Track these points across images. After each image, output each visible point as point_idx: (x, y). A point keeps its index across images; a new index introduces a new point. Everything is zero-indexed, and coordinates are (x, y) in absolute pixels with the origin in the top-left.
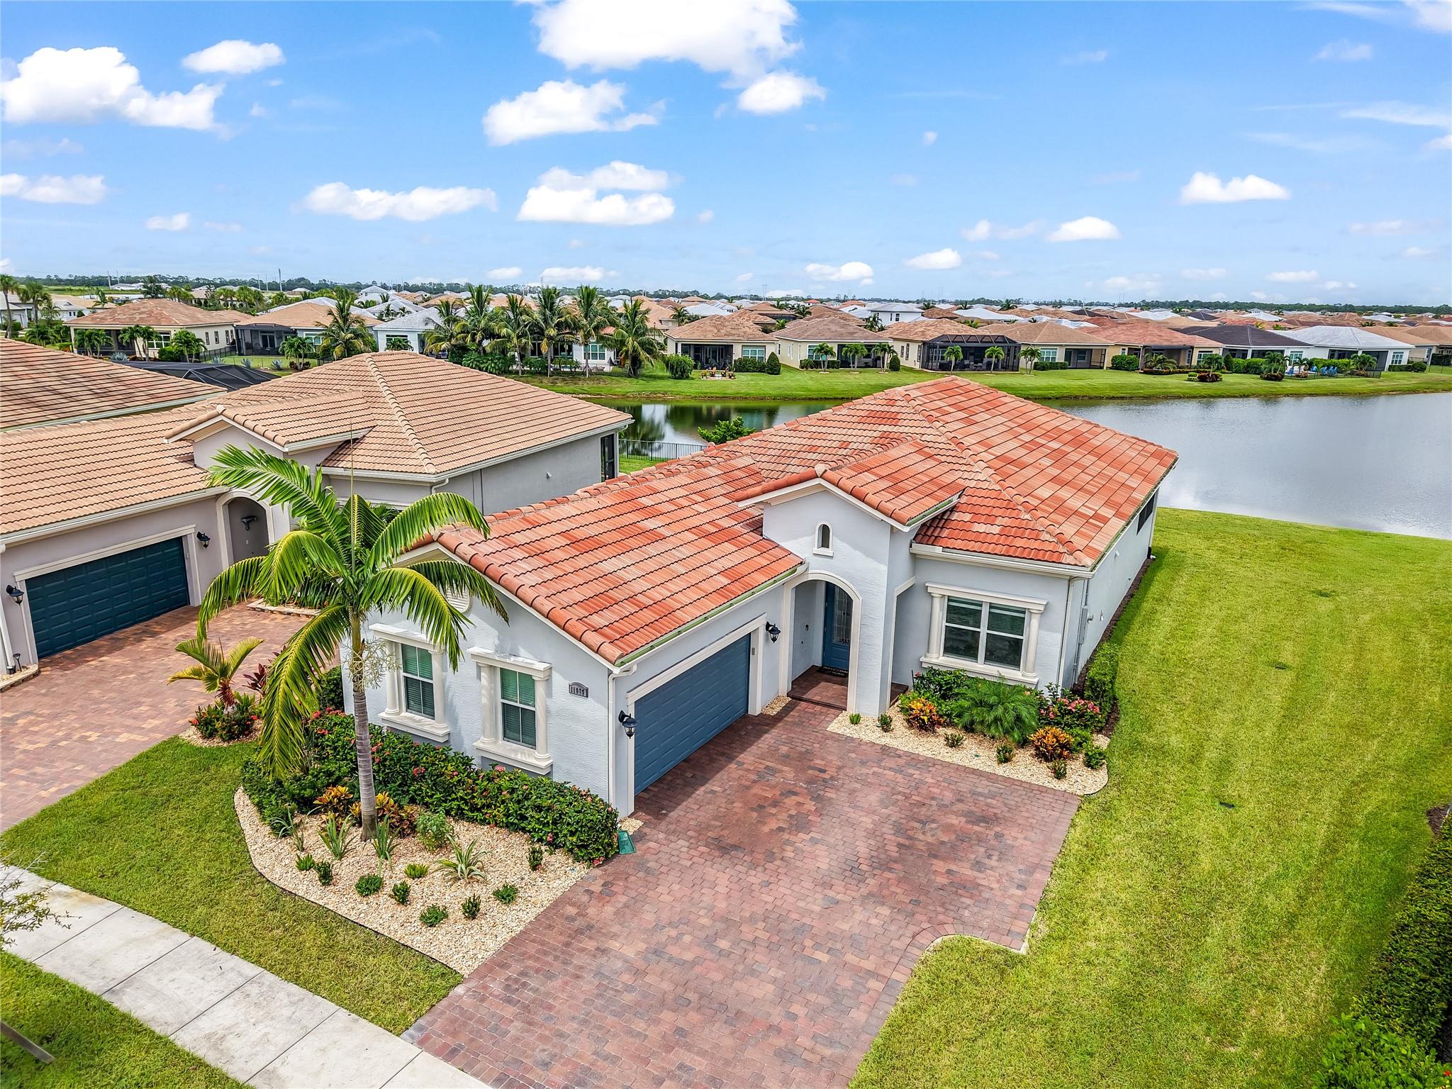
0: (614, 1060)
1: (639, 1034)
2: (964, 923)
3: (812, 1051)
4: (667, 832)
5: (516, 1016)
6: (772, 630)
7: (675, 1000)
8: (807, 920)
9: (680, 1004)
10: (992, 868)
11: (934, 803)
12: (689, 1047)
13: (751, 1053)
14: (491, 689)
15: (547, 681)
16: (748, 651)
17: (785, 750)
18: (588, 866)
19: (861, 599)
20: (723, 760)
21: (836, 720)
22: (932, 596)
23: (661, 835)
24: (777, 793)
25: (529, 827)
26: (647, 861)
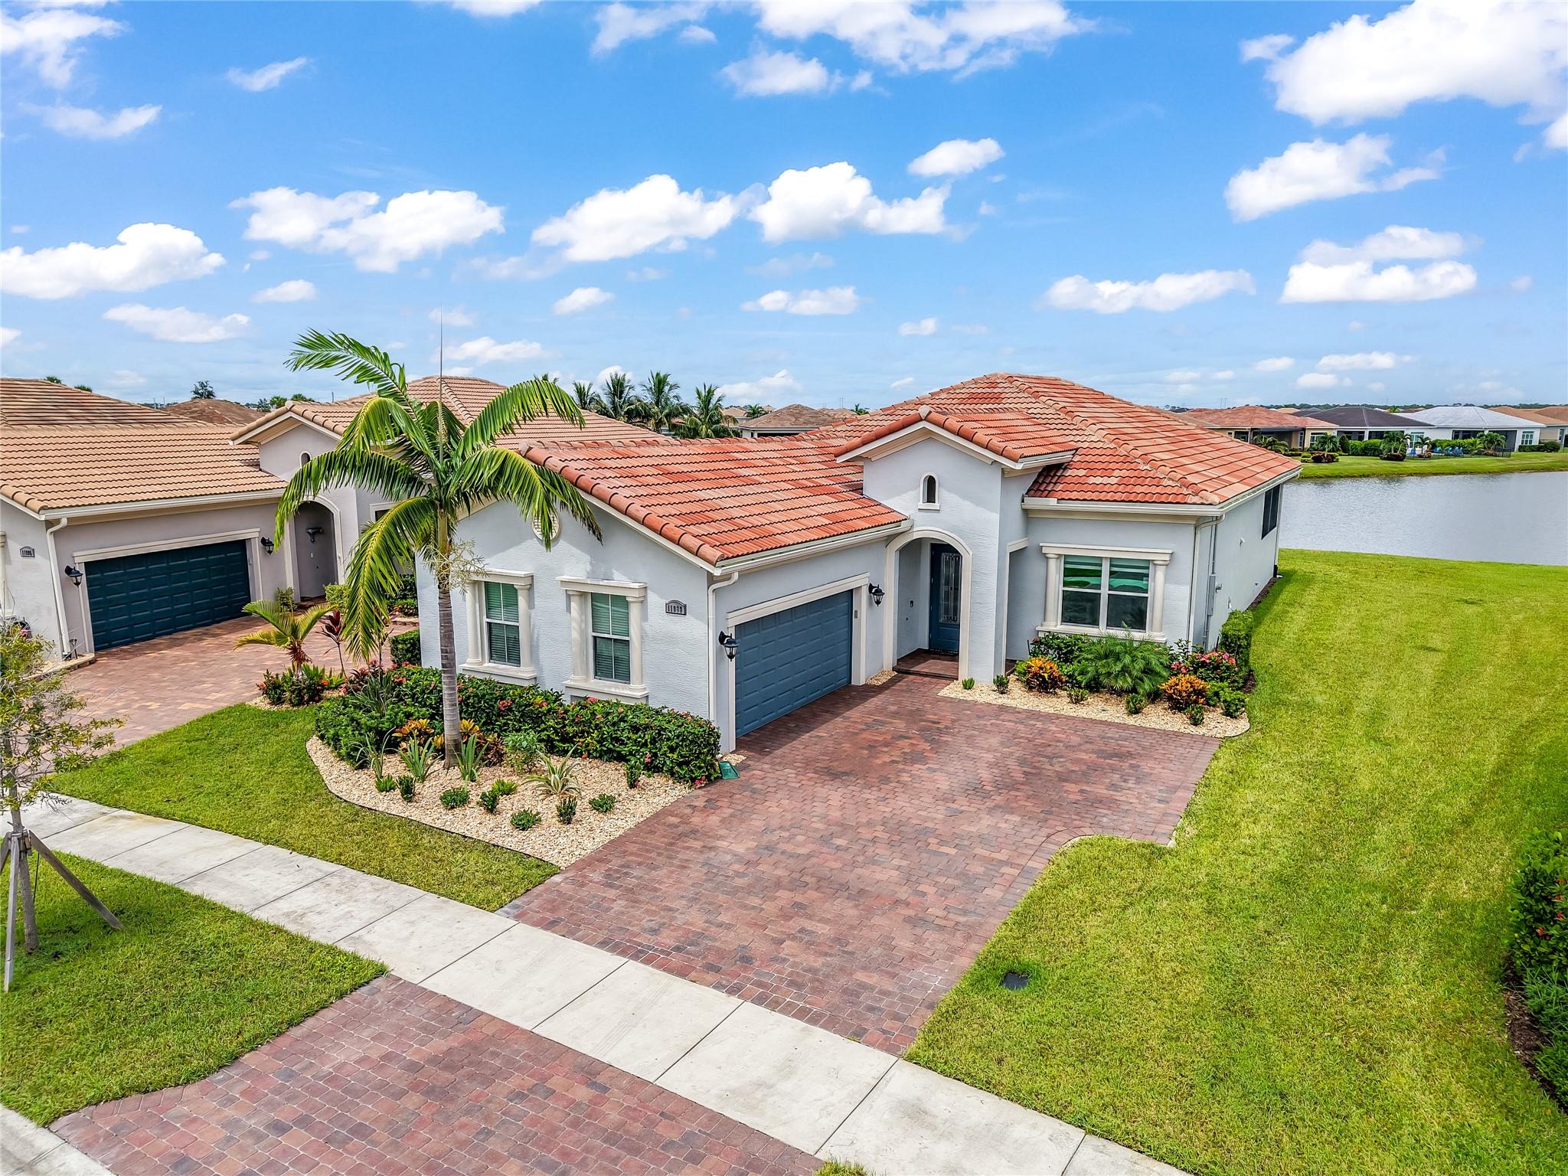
0: (729, 927)
1: (754, 908)
2: (1102, 827)
3: (945, 918)
4: (773, 764)
5: (619, 897)
6: (876, 592)
7: (790, 882)
8: (930, 825)
9: (796, 885)
10: (1129, 789)
11: (1061, 744)
12: (810, 917)
13: (877, 920)
14: (582, 621)
15: (642, 602)
16: (850, 614)
17: (893, 708)
18: (690, 788)
19: (971, 553)
20: (828, 715)
21: (948, 687)
22: (1047, 558)
23: (766, 766)
24: (888, 737)
25: (625, 750)
26: (752, 784)
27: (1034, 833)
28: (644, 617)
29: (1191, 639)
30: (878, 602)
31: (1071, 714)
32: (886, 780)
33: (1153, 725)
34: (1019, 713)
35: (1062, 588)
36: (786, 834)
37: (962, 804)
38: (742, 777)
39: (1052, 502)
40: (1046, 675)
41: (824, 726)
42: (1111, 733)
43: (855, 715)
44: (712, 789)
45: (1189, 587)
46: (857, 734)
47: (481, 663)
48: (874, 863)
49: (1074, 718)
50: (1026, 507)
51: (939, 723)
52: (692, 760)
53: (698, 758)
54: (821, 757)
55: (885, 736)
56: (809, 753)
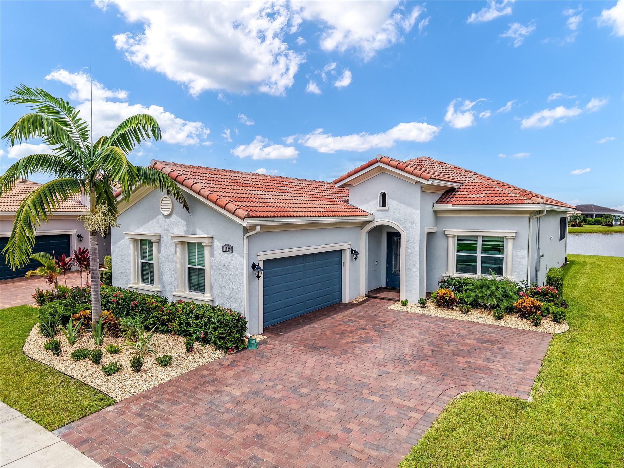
2: (481, 386)
3: (362, 452)
4: (281, 341)
6: (354, 253)
7: (260, 418)
8: (366, 381)
9: (263, 420)
10: (498, 361)
14: (182, 258)
15: (211, 246)
16: (340, 264)
17: (361, 314)
18: (225, 353)
19: (405, 232)
20: (323, 317)
21: (393, 305)
22: (448, 237)
23: (277, 342)
24: (354, 329)
25: (191, 330)
26: (264, 352)
27: (434, 388)
28: (212, 255)
29: (529, 279)
30: (356, 259)
31: (462, 319)
32: (345, 352)
33: (510, 326)
34: (432, 318)
35: (456, 253)
36: (271, 384)
37: (390, 369)
38: (260, 349)
39: (449, 206)
40: (447, 298)
41: (319, 322)
42: (485, 329)
43: (339, 317)
44: (239, 355)
45: (526, 252)
46: (336, 326)
47: (137, 284)
48: (322, 405)
49: (463, 321)
50: (435, 209)
51: (385, 322)
52: (226, 336)
53: (230, 335)
54: (311, 338)
55: (352, 328)
56: (305, 336)
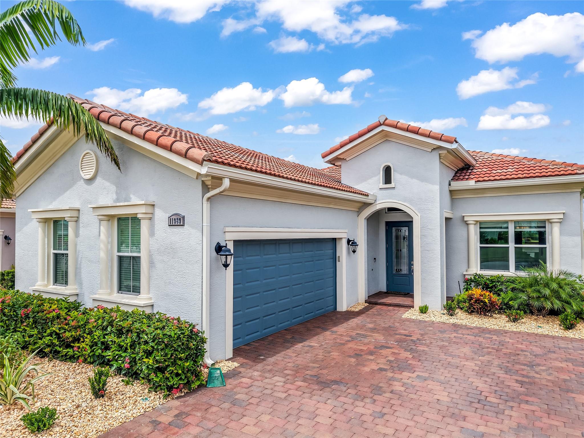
6: (352, 243)
14: (108, 243)
15: (150, 219)
16: (334, 259)
17: (371, 326)
18: (166, 397)
19: (419, 215)
20: (319, 330)
21: (407, 312)
22: (468, 224)
23: (256, 373)
24: (372, 347)
26: (236, 394)
28: (152, 233)
30: (354, 252)
32: (377, 390)
34: (472, 329)
35: (479, 245)
38: (228, 387)
39: (471, 183)
40: (485, 301)
41: (316, 338)
42: (562, 344)
43: (341, 329)
44: (191, 400)
46: (344, 344)
47: (46, 286)
49: (520, 333)
50: (452, 188)
51: (411, 336)
52: (168, 366)
53: (174, 364)
54: (311, 365)
55: (368, 346)
56: (300, 361)
